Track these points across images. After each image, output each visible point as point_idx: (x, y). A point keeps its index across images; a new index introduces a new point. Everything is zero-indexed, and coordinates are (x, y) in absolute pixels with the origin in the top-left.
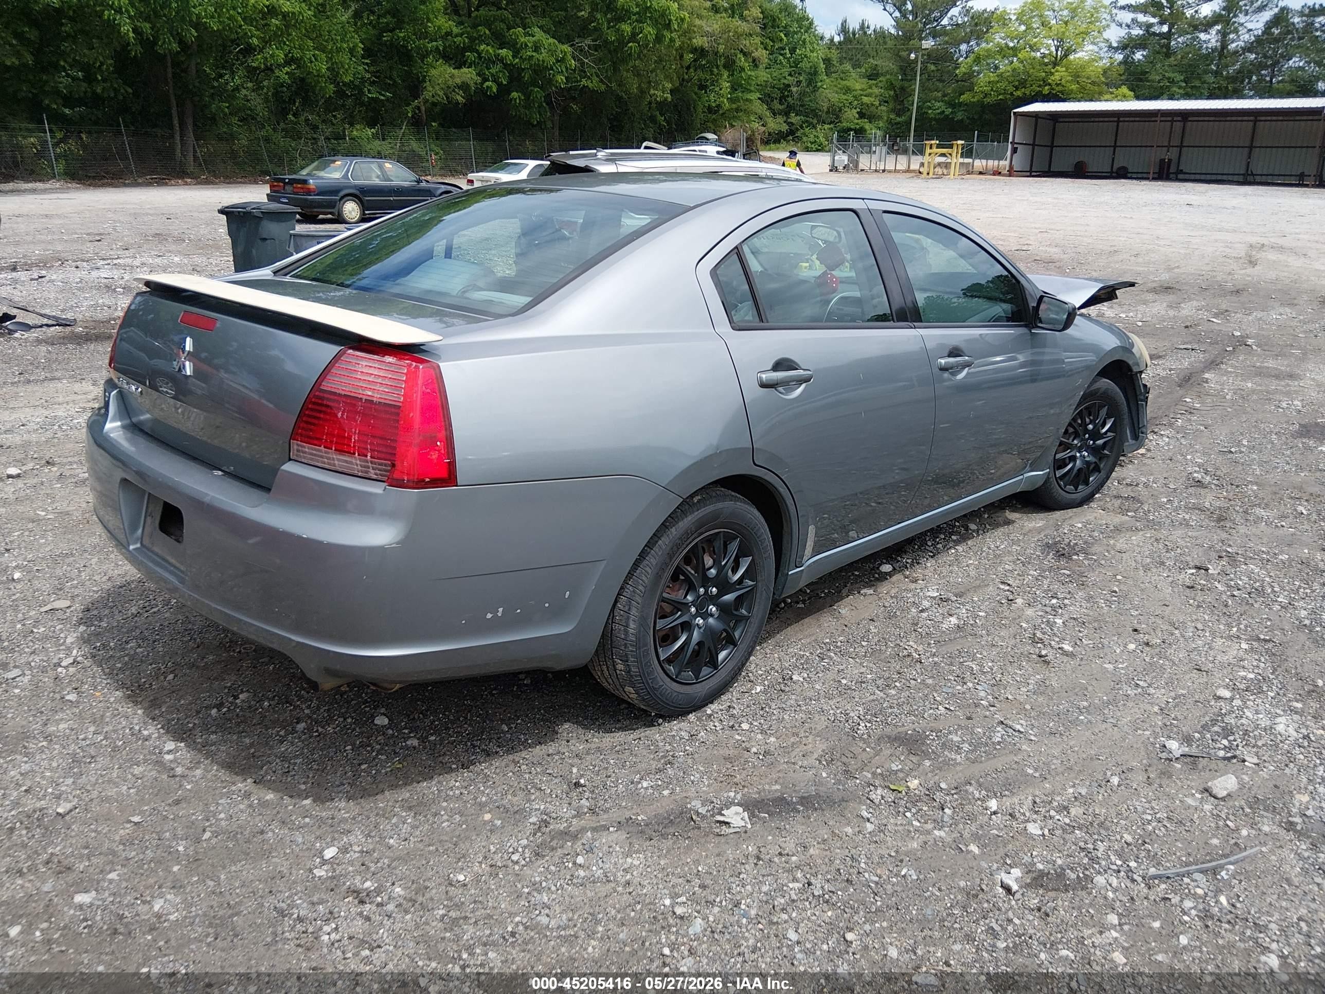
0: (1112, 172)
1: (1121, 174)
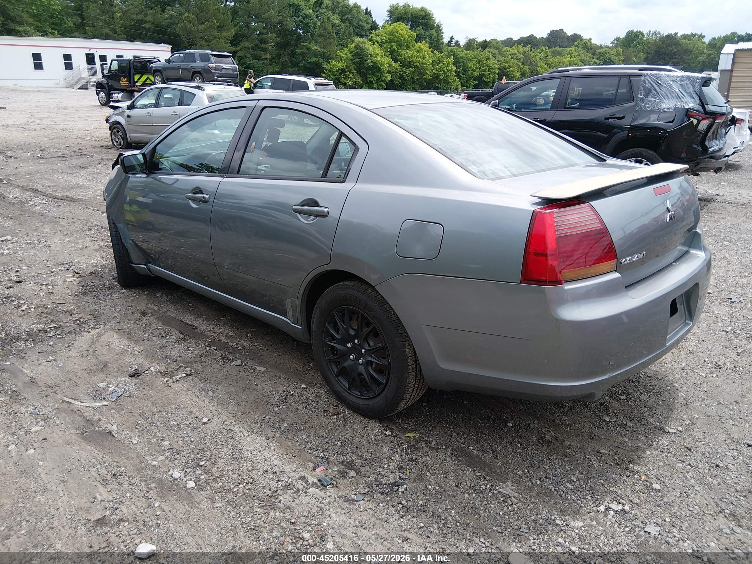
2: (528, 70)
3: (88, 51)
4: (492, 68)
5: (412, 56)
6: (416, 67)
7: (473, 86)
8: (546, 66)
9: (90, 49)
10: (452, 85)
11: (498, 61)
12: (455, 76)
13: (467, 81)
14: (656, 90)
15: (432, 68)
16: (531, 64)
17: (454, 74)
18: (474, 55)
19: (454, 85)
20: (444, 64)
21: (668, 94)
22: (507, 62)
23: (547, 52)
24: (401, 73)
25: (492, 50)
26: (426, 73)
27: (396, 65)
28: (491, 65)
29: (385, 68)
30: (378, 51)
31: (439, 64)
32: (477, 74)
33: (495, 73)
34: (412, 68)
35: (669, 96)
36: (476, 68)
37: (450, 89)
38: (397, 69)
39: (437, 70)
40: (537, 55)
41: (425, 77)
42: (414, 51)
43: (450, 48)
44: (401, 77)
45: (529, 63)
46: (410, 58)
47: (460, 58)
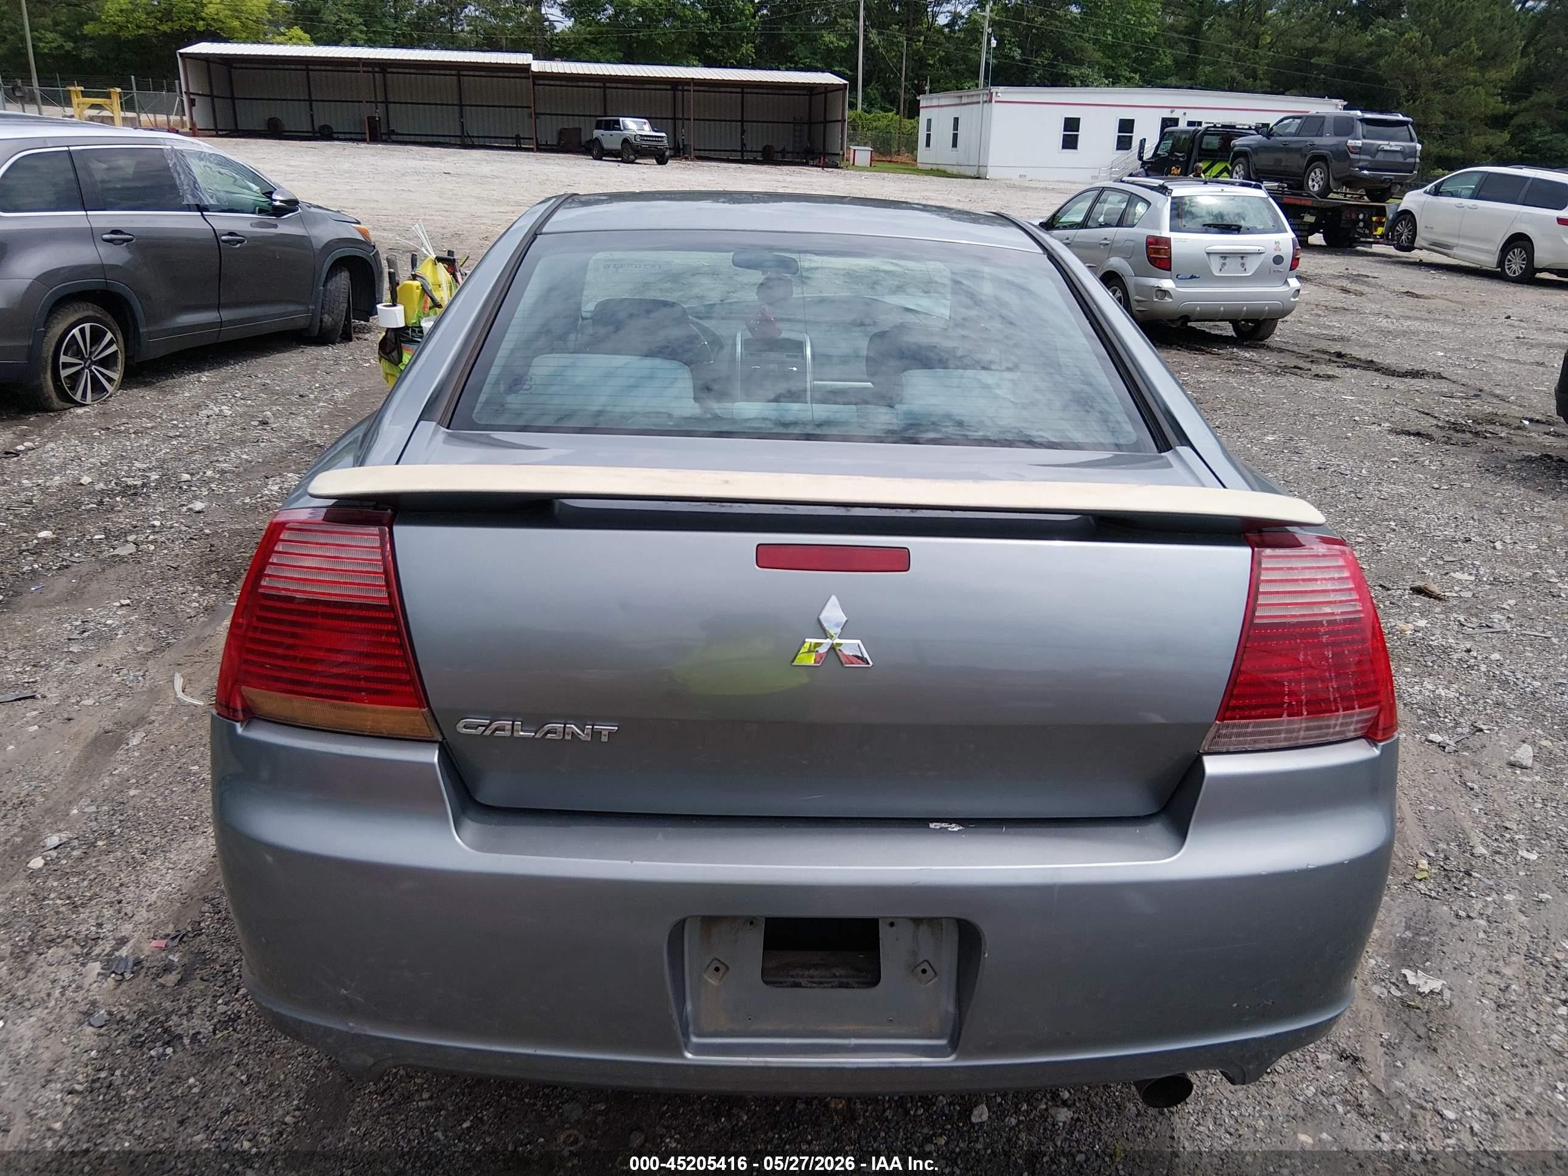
0: (314, 132)
1: (325, 134)
3: (1167, 114)
9: (1173, 108)
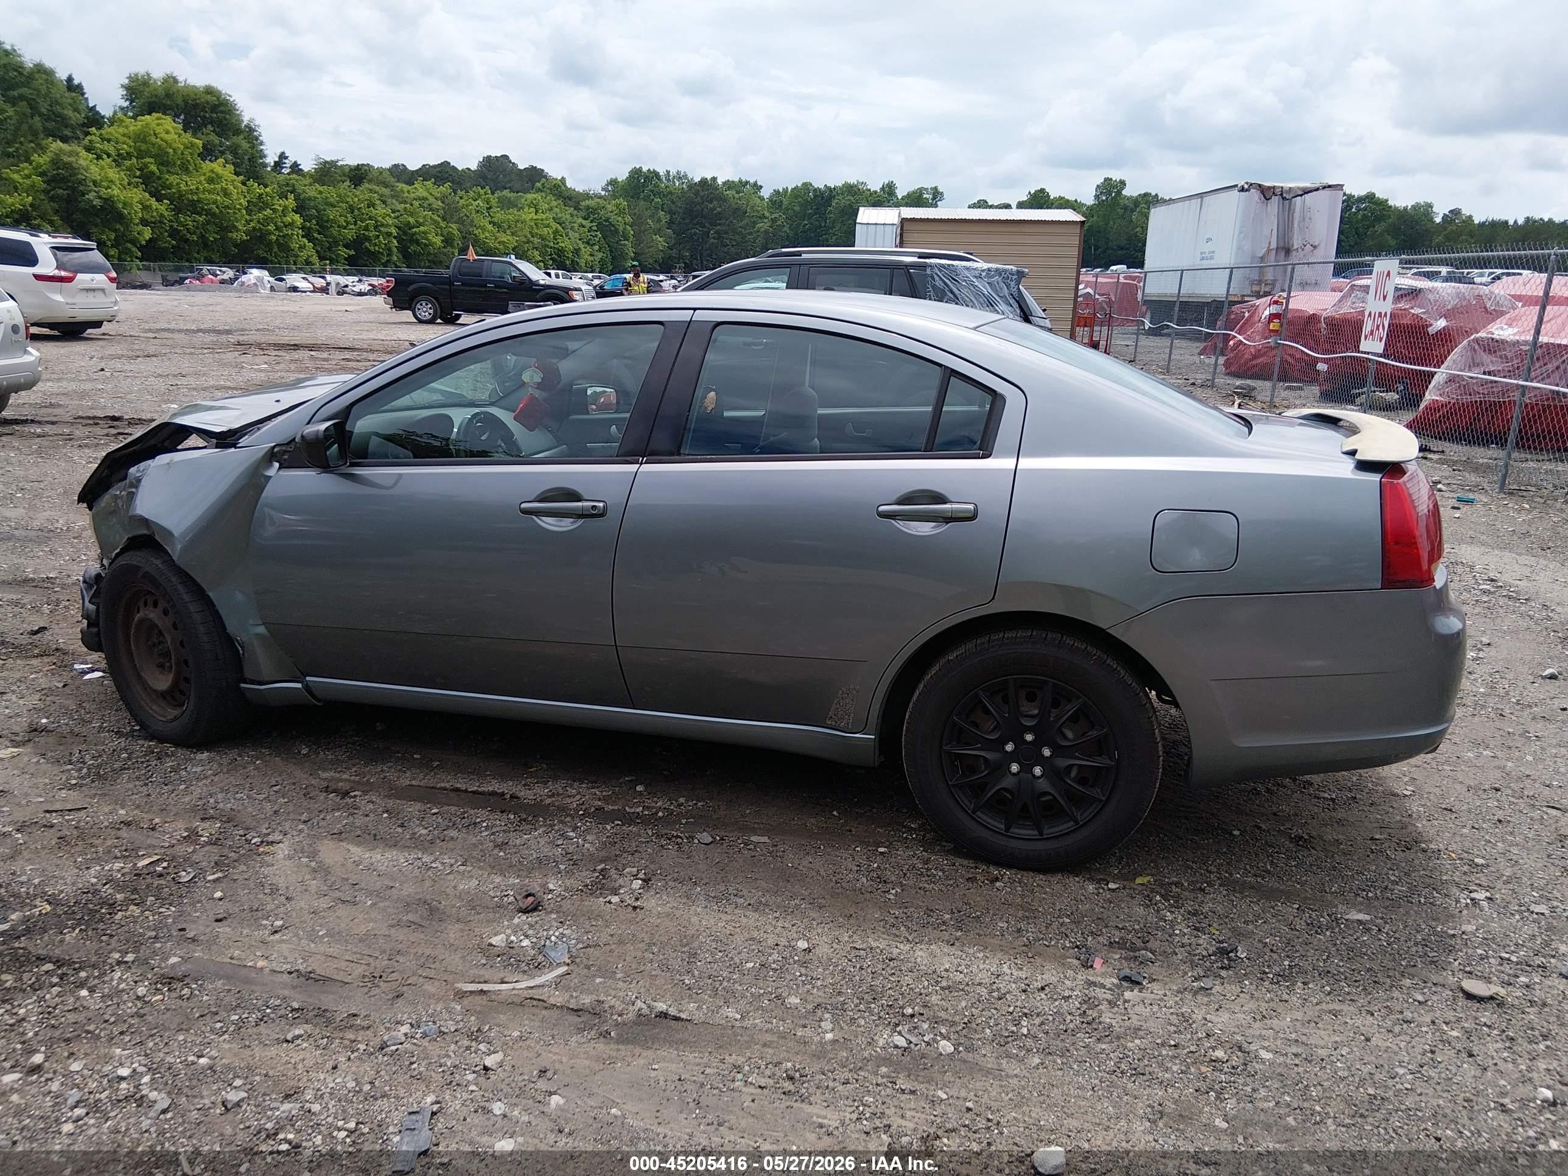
2: (456, 232)
4: (382, 225)
5: (197, 189)
6: (209, 213)
7: (346, 259)
8: (490, 227)
10: (297, 256)
11: (393, 212)
12: (303, 237)
13: (329, 249)
14: (952, 292)
15: (248, 217)
16: (460, 221)
17: (300, 231)
18: (339, 196)
19: (304, 254)
20: (274, 211)
21: (973, 299)
22: (412, 215)
23: (488, 198)
24: (175, 225)
25: (377, 188)
26: (235, 227)
27: (161, 208)
28: (380, 219)
29: (136, 213)
30: (113, 174)
31: (261, 209)
32: (350, 234)
33: (389, 234)
34: (200, 214)
35: (975, 302)
36: (348, 223)
37: (295, 264)
38: (162, 216)
39: (259, 222)
40: (472, 202)
41: (234, 235)
42: (202, 178)
43: (281, 178)
44: (174, 233)
45: (456, 218)
46: (192, 192)
47: (309, 199)
